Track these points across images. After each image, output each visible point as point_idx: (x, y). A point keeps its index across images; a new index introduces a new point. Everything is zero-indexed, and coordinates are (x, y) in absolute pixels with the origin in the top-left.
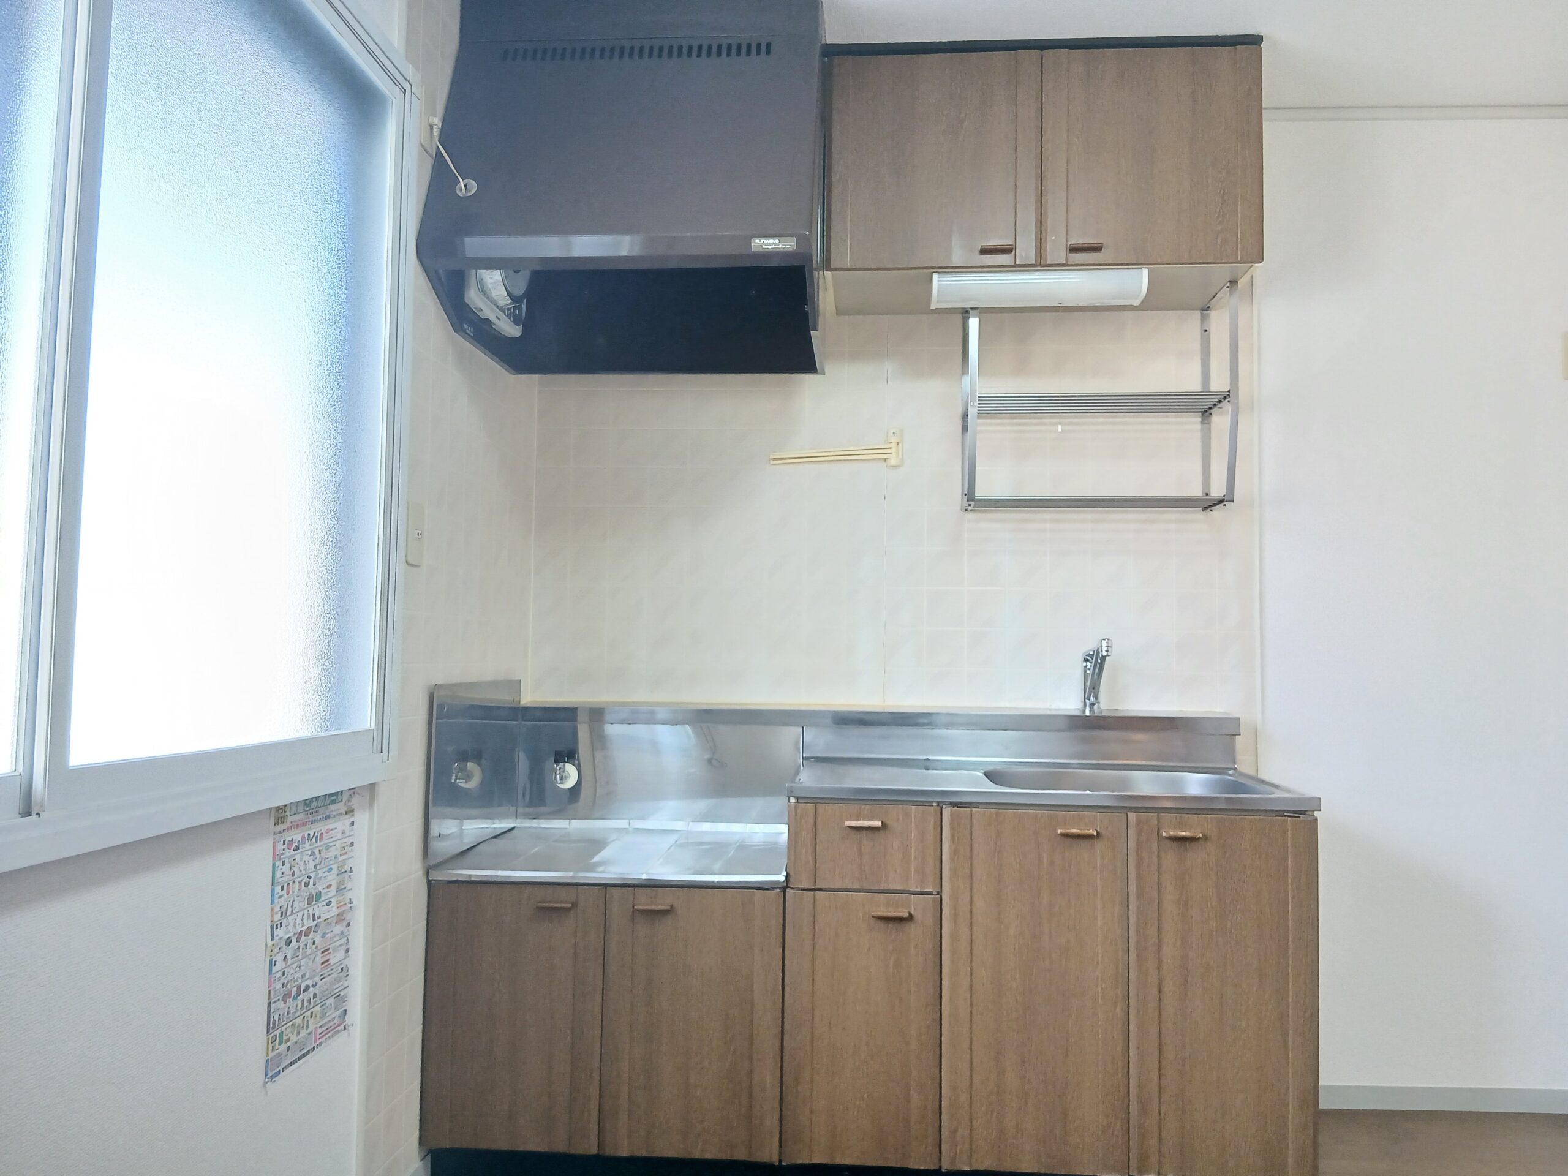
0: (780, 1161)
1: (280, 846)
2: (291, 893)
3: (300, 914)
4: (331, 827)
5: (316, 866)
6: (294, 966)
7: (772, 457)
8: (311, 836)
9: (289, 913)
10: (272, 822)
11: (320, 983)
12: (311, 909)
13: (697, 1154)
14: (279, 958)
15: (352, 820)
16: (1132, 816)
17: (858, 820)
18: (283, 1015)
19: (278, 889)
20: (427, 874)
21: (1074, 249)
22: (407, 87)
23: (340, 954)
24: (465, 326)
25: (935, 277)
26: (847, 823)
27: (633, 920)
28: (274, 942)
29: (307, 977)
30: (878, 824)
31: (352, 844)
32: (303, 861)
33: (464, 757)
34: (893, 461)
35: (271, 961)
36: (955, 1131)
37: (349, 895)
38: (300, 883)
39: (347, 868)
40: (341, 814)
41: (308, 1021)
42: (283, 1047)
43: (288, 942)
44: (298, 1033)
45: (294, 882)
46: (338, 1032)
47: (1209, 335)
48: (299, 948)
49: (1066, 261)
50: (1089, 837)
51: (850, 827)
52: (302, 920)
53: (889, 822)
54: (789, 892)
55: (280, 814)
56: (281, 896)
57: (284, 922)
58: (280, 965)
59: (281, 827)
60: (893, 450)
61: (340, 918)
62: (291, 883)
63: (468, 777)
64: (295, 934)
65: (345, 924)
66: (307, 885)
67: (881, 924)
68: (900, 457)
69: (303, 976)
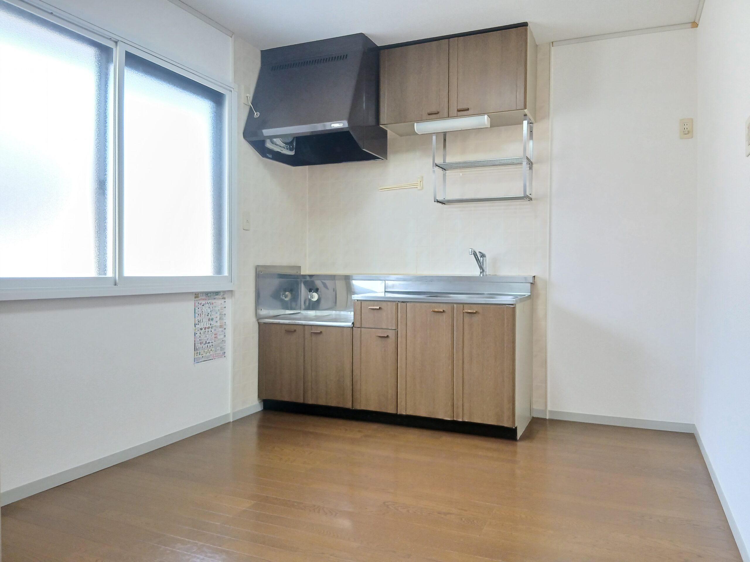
0: (352, 408)
1: (197, 304)
2: (202, 316)
3: (206, 323)
4: (216, 301)
5: (211, 311)
6: (204, 336)
7: (380, 189)
8: (209, 303)
9: (201, 321)
10: (194, 297)
11: (214, 342)
12: (210, 322)
13: (329, 405)
14: (198, 333)
15: (225, 301)
16: (455, 305)
17: (374, 306)
18: (200, 348)
19: (197, 315)
20: (258, 320)
21: (459, 111)
22: (232, 90)
23: (222, 336)
24: (268, 155)
25: (415, 124)
26: (369, 308)
27: (311, 335)
28: (196, 328)
29: (209, 339)
30: (378, 308)
31: (225, 307)
32: (206, 309)
33: (285, 291)
34: (419, 188)
35: (195, 333)
36: (401, 402)
37: (225, 321)
38: (205, 315)
39: (224, 313)
40: (220, 298)
41: (210, 351)
42: (200, 356)
43: (201, 329)
44: (206, 354)
45: (203, 314)
46: (222, 357)
47: (532, 133)
48: (205, 331)
49: (457, 115)
50: (441, 312)
51: (370, 309)
52: (206, 324)
53: (382, 307)
54: (354, 328)
55: (197, 295)
56: (198, 317)
57: (199, 324)
58: (198, 334)
59: (197, 299)
60: (419, 184)
61: (221, 327)
62: (202, 314)
63: (286, 297)
64: (203, 328)
65: (224, 328)
66: (208, 315)
67: (380, 339)
68: (422, 186)
69: (207, 339)
